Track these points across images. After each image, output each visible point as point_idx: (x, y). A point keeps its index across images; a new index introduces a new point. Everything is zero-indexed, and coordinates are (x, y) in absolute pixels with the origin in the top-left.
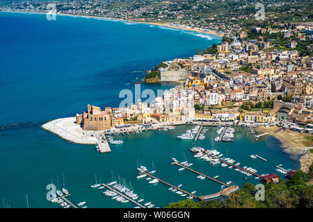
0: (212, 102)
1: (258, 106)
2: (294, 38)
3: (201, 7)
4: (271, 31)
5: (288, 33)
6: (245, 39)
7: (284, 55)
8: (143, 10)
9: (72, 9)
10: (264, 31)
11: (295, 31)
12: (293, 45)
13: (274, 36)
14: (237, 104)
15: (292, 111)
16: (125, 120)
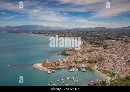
0: (79, 61)
1: (93, 62)
2: (102, 44)
3: (77, 35)
4: (96, 42)
5: (101, 43)
6: (89, 44)
7: (100, 48)
8: (61, 35)
9: (42, 34)
10: (94, 42)
11: (103, 42)
12: (102, 46)
13: (97, 43)
14: (87, 61)
15: (102, 64)
16: (55, 64)
